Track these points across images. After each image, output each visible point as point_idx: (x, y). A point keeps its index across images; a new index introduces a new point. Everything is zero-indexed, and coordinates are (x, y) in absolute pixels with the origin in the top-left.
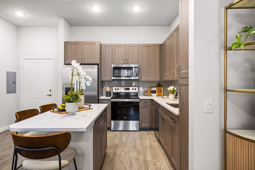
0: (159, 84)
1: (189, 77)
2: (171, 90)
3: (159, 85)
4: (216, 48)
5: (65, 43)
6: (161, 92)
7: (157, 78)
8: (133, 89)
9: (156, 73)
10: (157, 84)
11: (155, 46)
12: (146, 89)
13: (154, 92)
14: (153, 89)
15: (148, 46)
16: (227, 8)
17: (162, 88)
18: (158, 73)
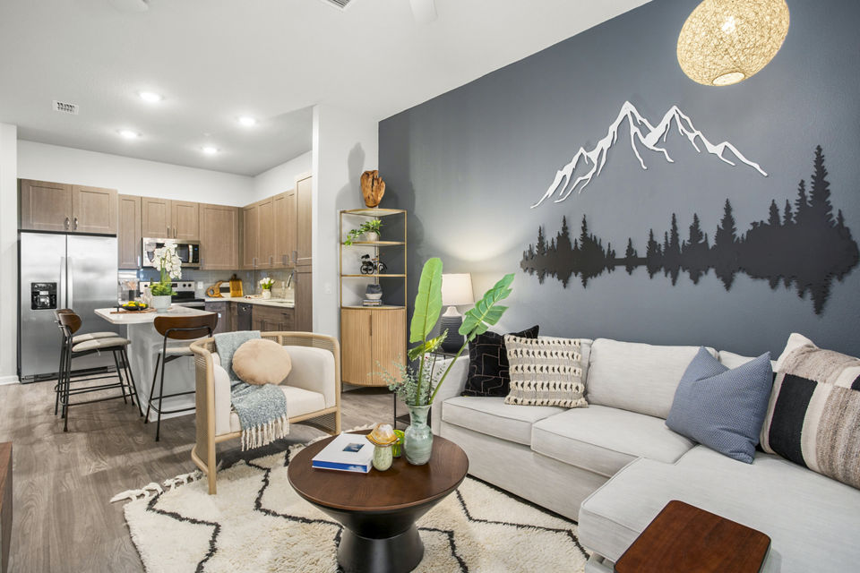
0: (235, 275)
1: (313, 271)
2: (267, 283)
3: (235, 278)
4: (333, 242)
5: (20, 182)
6: (238, 289)
7: (233, 265)
8: (184, 285)
9: (231, 255)
10: (230, 276)
11: (230, 209)
12: (209, 285)
13: (226, 290)
14: (225, 285)
15: (216, 208)
16: (341, 212)
17: (241, 283)
18: (235, 257)
